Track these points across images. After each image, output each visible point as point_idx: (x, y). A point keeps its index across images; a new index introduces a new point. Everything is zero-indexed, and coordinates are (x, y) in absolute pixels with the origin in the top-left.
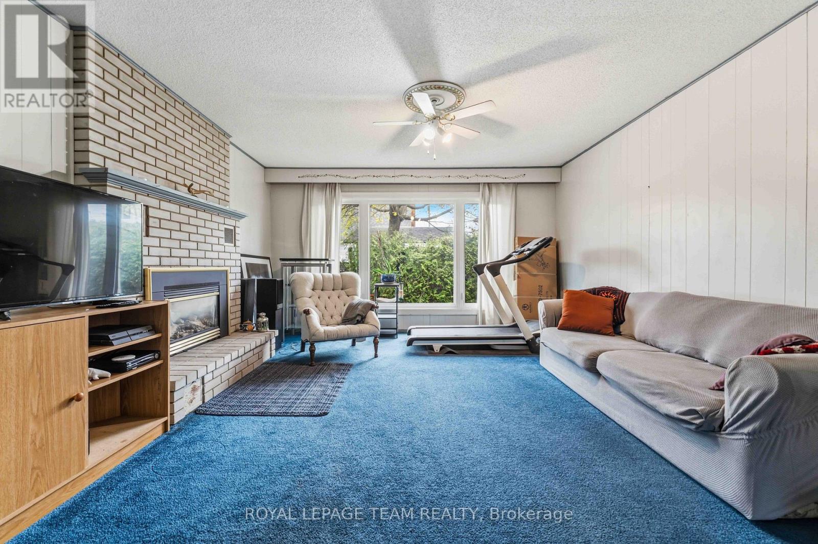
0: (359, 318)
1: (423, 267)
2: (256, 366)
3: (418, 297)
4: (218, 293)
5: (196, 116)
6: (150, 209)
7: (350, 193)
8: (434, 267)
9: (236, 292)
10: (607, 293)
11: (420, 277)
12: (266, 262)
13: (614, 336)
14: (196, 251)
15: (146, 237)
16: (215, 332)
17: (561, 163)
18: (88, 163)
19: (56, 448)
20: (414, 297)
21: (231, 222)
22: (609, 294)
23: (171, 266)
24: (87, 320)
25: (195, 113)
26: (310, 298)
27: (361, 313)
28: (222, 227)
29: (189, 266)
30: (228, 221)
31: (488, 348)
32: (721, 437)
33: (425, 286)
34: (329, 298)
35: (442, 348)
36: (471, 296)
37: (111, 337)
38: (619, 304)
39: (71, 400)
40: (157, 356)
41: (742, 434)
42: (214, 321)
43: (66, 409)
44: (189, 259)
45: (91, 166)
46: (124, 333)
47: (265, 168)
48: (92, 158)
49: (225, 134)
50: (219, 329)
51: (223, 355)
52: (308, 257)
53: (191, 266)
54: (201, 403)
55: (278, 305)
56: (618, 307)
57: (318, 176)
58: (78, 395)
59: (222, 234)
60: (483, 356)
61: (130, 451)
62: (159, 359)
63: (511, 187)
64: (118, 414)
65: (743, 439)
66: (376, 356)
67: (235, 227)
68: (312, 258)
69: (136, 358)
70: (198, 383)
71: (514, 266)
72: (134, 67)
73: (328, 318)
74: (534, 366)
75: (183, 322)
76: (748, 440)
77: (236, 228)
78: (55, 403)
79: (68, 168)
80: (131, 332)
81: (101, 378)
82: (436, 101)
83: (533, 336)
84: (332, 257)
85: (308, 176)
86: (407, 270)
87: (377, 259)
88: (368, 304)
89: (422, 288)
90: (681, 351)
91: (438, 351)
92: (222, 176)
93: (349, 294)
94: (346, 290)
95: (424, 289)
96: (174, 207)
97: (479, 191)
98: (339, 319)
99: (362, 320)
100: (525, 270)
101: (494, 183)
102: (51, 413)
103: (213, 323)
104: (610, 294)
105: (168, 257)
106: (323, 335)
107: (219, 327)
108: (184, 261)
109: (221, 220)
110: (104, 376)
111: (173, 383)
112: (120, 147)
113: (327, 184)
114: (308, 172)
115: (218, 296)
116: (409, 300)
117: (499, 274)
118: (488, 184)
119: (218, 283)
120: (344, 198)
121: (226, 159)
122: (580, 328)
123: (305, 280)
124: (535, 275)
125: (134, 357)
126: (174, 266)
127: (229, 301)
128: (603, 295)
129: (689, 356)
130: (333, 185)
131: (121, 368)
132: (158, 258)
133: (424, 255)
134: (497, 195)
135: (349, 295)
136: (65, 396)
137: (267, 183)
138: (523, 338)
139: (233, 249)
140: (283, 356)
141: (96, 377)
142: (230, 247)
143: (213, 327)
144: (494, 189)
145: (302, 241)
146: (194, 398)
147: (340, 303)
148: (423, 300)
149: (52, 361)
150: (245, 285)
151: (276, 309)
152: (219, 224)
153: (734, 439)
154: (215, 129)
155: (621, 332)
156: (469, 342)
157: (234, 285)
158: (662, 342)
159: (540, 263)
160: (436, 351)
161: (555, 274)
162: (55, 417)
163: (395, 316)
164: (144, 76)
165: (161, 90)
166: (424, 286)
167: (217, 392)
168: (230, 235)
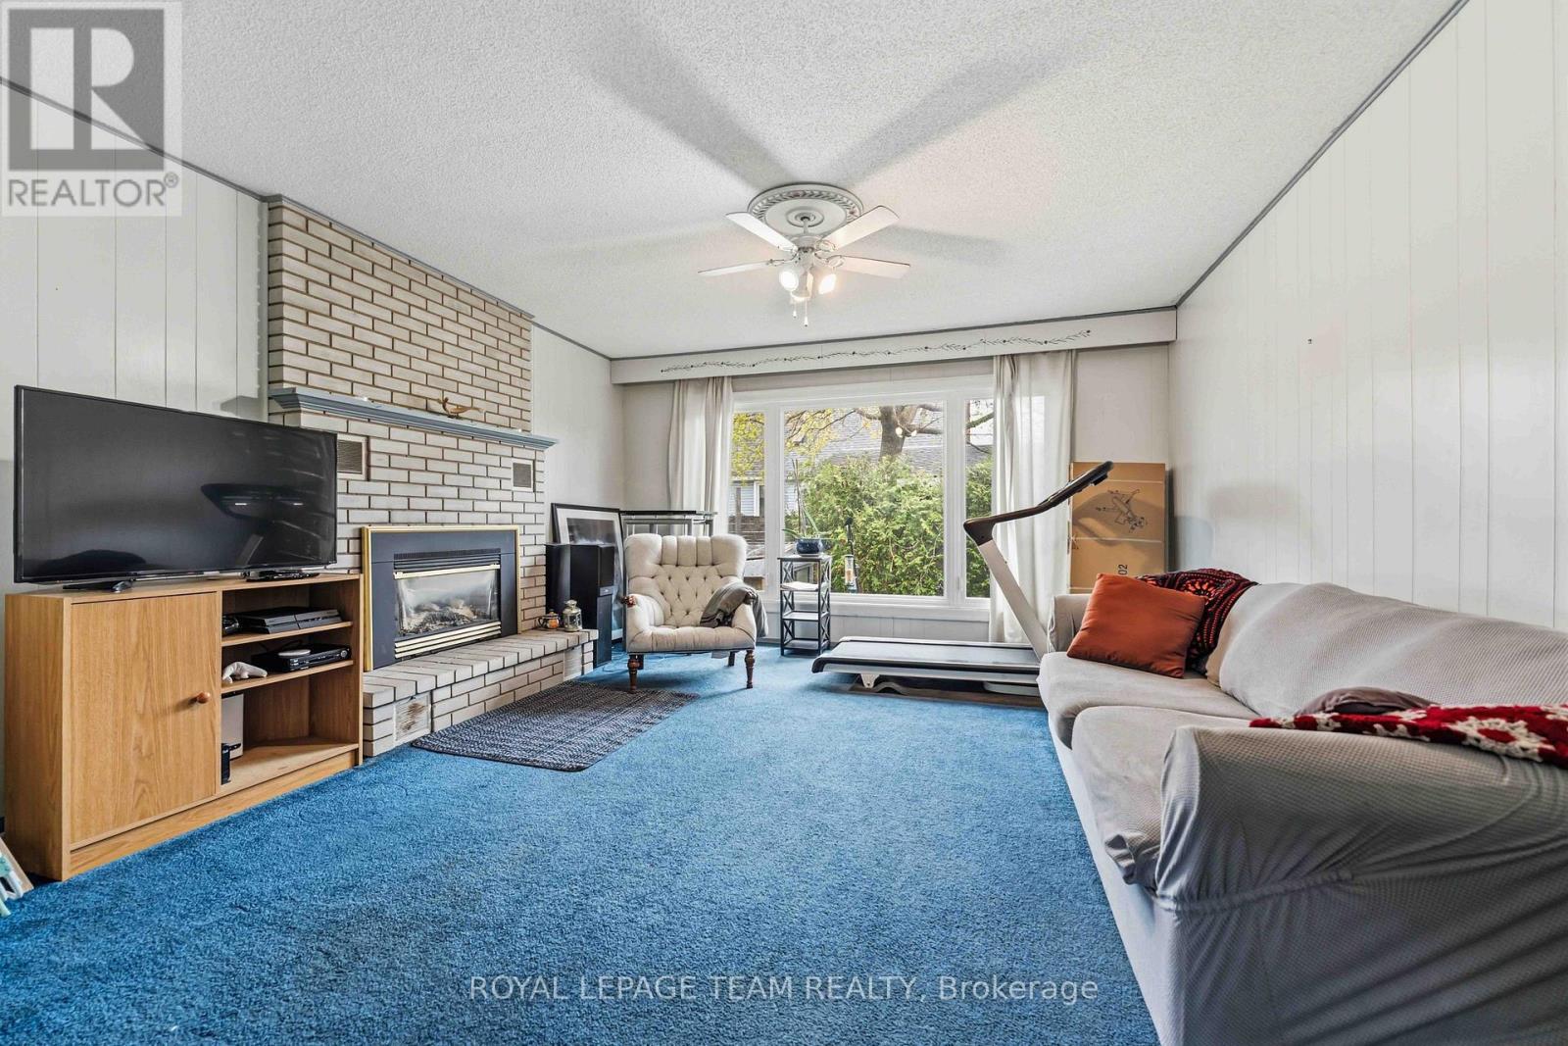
0: (719, 616)
1: (924, 525)
2: (547, 685)
3: (913, 582)
4: (498, 567)
5: (467, 292)
6: (372, 441)
7: (745, 393)
9: (535, 565)
10: (1201, 584)
11: (919, 546)
12: (614, 517)
13: (1180, 678)
14: (455, 501)
15: (367, 483)
16: (494, 626)
17: (1172, 301)
18: (282, 381)
19: (171, 758)
20: (906, 583)
21: (524, 455)
22: (1205, 587)
23: (408, 524)
24: (219, 597)
25: (460, 288)
26: (653, 578)
27: (724, 607)
28: (509, 463)
29: (442, 524)
30: (518, 452)
31: (978, 687)
33: (928, 563)
34: (687, 579)
35: (878, 682)
37: (267, 621)
38: (1216, 609)
39: (193, 701)
40: (344, 653)
42: (491, 608)
43: (187, 711)
44: (443, 513)
45: (286, 386)
46: (291, 618)
47: (611, 359)
48: (288, 374)
49: (521, 314)
50: (499, 623)
51: (471, 663)
53: (447, 523)
54: (427, 731)
55: (601, 589)
56: (1212, 615)
57: (693, 366)
58: (201, 695)
59: (510, 474)
60: (949, 703)
61: (291, 783)
62: (348, 658)
63: (1062, 362)
64: (306, 732)
66: (749, 686)
67: (534, 461)
68: (685, 509)
69: (311, 653)
70: (423, 700)
72: (355, 237)
73: (679, 614)
75: (437, 608)
77: (537, 463)
78: (170, 701)
79: (260, 391)
80: (300, 617)
81: (252, 677)
82: (809, 219)
84: (716, 508)
85: (676, 369)
86: (894, 531)
88: (740, 592)
89: (921, 566)
91: (872, 686)
92: (516, 382)
94: (717, 567)
95: (925, 567)
96: (416, 436)
97: (992, 372)
98: (698, 615)
99: (726, 619)
100: (1091, 533)
101: (1024, 354)
102: (164, 713)
103: (488, 613)
104: (1209, 587)
105: (405, 510)
106: (650, 642)
107: (500, 620)
108: (432, 517)
109: (507, 451)
110: (257, 674)
111: (369, 697)
112: (333, 355)
113: (709, 378)
114: (677, 361)
115: (498, 572)
116: (897, 589)
118: (1012, 356)
119: (499, 550)
120: (737, 404)
121: (525, 354)
122: (1109, 657)
123: (644, 548)
124: (1110, 544)
125: (309, 652)
126: (416, 524)
127: (520, 581)
128: (1191, 588)
130: (718, 381)
131: (284, 666)
132: (387, 512)
134: (1030, 377)
135: (722, 574)
136: (188, 695)
137: (615, 385)
139: (531, 497)
141: (245, 675)
142: (524, 493)
143: (488, 618)
144: (1024, 367)
145: (669, 479)
146: (414, 723)
147: (704, 588)
148: (924, 590)
149: (166, 646)
150: (553, 554)
151: (597, 595)
152: (504, 460)
154: (503, 309)
155: (1206, 671)
156: (932, 673)
157: (530, 553)
159: (1122, 518)
160: (866, 686)
161: (1161, 541)
162: (170, 719)
163: (815, 617)
164: (372, 247)
165: (402, 262)
166: (925, 561)
167: (460, 718)
168: (525, 475)
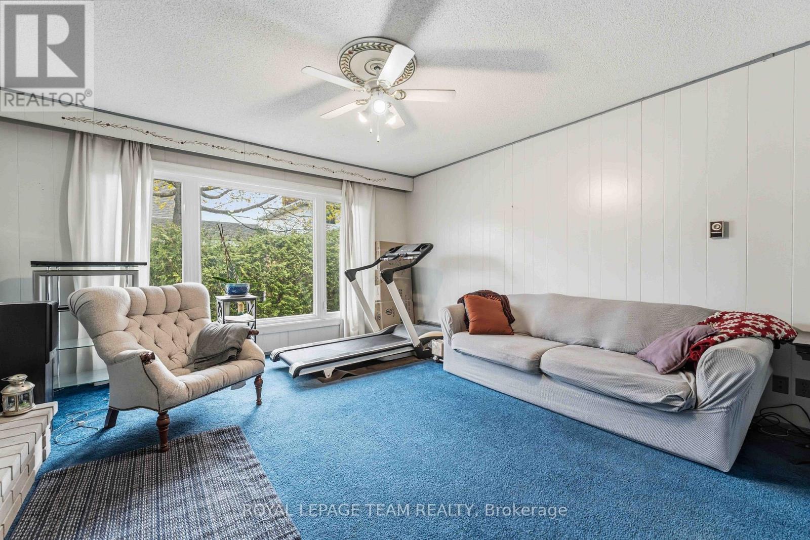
0: (234, 353)
7: (167, 164)
8: (256, 270)
13: (513, 334)
17: (415, 174)
26: (124, 330)
31: (377, 361)
32: (699, 414)
34: (159, 325)
35: (334, 372)
36: (333, 303)
41: (721, 408)
52: (82, 260)
56: (505, 308)
57: (108, 125)
65: (722, 411)
66: (259, 403)
71: (376, 271)
74: (438, 372)
76: (726, 412)
83: (420, 342)
87: (171, 260)
88: (243, 330)
90: (580, 342)
91: (330, 376)
93: (193, 317)
94: (187, 312)
97: (342, 187)
99: (237, 354)
101: (358, 182)
104: (493, 297)
113: (124, 140)
117: (355, 279)
118: (351, 183)
120: (159, 170)
123: (114, 300)
129: (587, 346)
130: (137, 146)
133: (243, 256)
134: (358, 195)
138: (411, 345)
140: (73, 447)
144: (357, 189)
147: (180, 333)
151: (47, 361)
153: (712, 413)
156: (361, 359)
158: (562, 336)
160: (327, 377)
161: (410, 278)
